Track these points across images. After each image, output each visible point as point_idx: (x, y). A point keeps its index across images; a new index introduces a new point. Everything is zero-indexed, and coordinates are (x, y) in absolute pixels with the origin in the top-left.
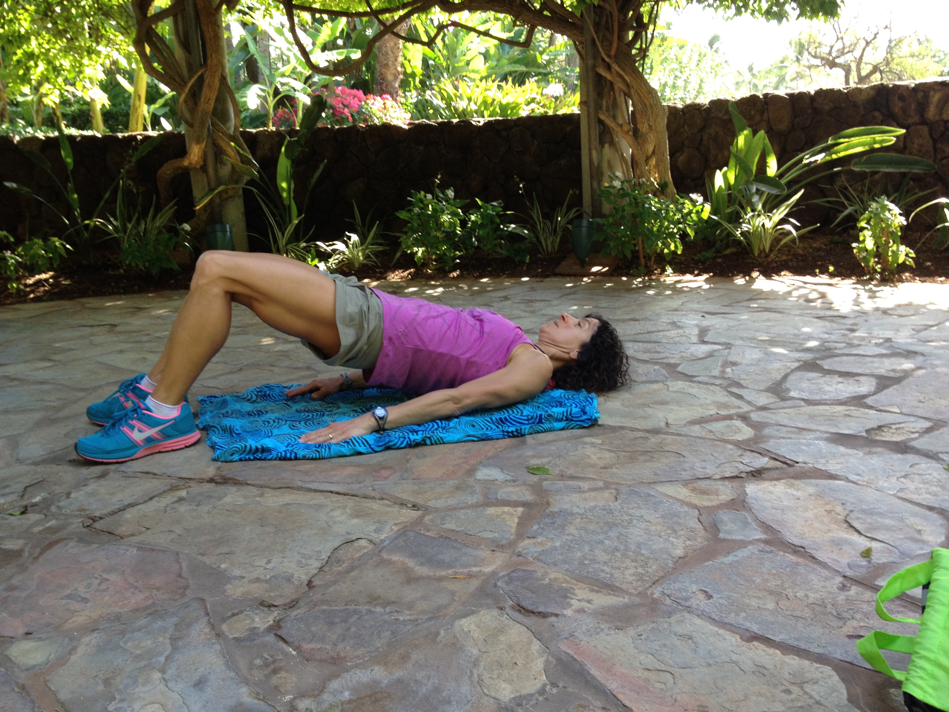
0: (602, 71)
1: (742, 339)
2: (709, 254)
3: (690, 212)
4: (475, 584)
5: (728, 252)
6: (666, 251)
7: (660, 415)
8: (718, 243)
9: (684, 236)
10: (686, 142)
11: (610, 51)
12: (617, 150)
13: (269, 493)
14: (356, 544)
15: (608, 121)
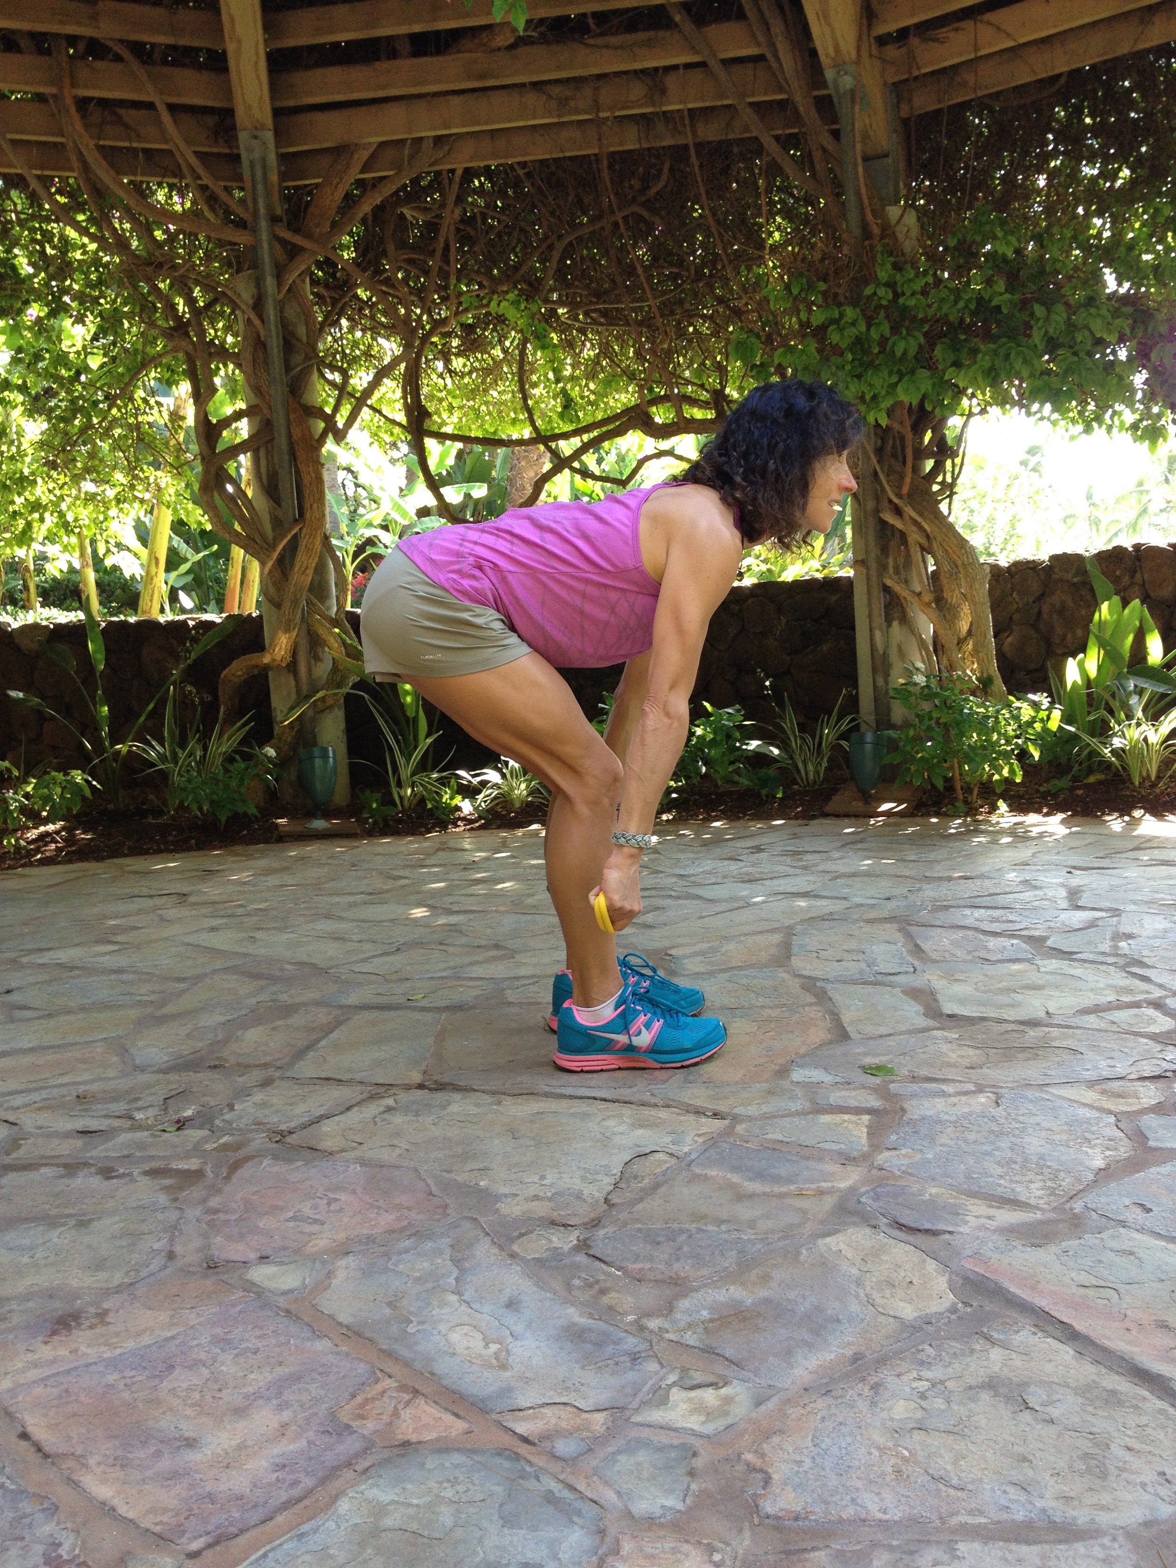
0: (889, 518)
1: (1134, 902)
2: (1063, 783)
3: (1033, 720)
4: (829, 1202)
5: (1092, 779)
6: (996, 777)
7: (1037, 1003)
8: (1076, 767)
9: (1023, 755)
10: (1016, 617)
11: (900, 487)
12: (913, 632)
13: (508, 1101)
14: (652, 1158)
15: (898, 588)
